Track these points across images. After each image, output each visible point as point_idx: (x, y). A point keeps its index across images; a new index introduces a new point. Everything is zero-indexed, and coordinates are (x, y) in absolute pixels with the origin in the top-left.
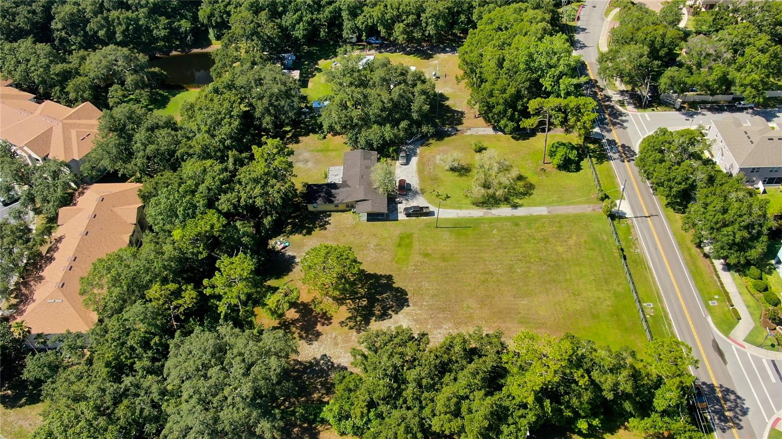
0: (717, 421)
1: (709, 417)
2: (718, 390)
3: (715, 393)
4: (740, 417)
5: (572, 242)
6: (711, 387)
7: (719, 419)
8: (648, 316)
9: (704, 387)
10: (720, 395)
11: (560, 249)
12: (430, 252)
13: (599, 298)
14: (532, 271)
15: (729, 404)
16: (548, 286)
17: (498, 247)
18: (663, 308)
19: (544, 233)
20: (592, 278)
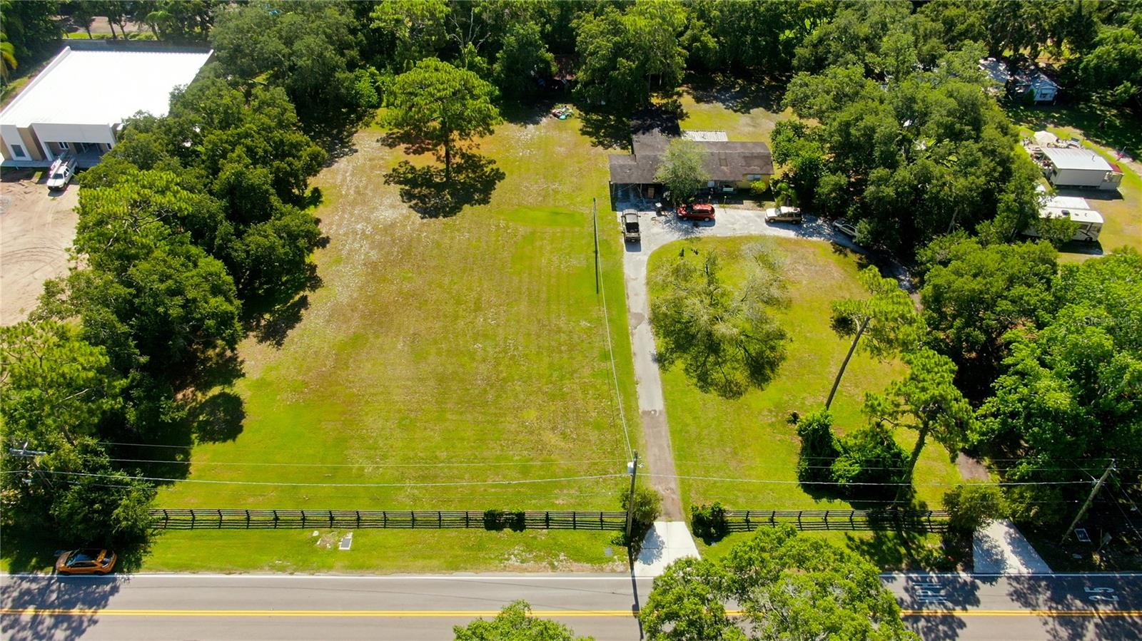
0: (25, 585)
1: (41, 575)
2: (89, 612)
3: (84, 604)
4: (10, 632)
5: (552, 438)
6: (101, 602)
7: (28, 591)
8: (316, 533)
9: (108, 588)
10: (75, 612)
11: (531, 415)
12: (538, 244)
13: (384, 457)
14: (475, 365)
15: (49, 622)
16: (432, 383)
17: (544, 325)
18: (330, 568)
19: (580, 395)
20: (443, 455)
